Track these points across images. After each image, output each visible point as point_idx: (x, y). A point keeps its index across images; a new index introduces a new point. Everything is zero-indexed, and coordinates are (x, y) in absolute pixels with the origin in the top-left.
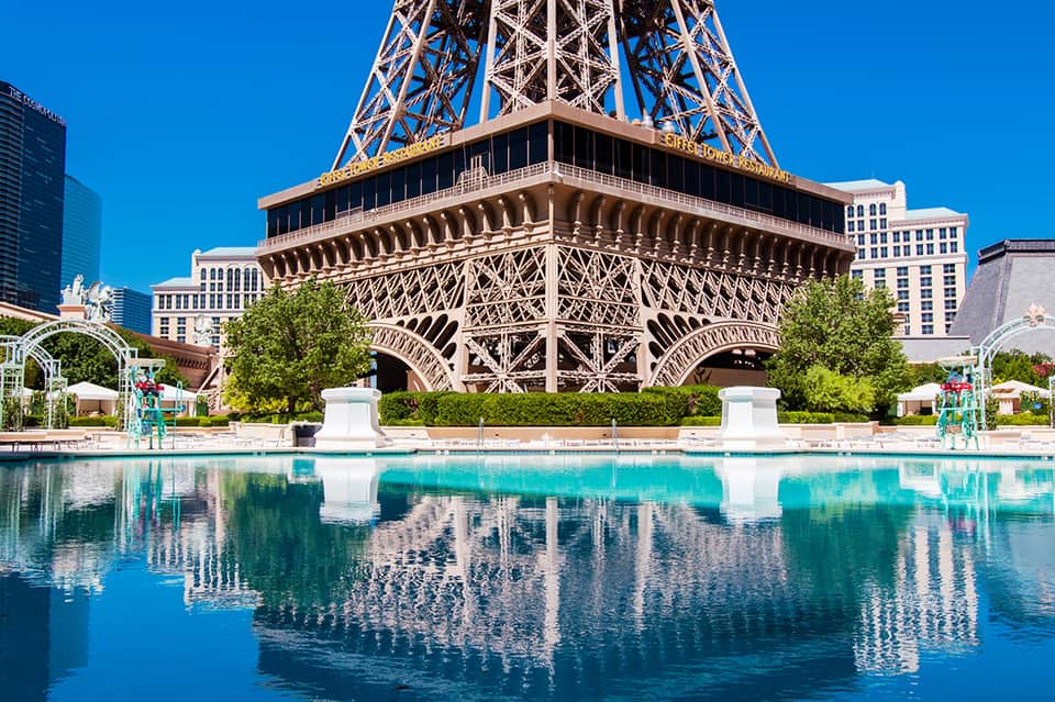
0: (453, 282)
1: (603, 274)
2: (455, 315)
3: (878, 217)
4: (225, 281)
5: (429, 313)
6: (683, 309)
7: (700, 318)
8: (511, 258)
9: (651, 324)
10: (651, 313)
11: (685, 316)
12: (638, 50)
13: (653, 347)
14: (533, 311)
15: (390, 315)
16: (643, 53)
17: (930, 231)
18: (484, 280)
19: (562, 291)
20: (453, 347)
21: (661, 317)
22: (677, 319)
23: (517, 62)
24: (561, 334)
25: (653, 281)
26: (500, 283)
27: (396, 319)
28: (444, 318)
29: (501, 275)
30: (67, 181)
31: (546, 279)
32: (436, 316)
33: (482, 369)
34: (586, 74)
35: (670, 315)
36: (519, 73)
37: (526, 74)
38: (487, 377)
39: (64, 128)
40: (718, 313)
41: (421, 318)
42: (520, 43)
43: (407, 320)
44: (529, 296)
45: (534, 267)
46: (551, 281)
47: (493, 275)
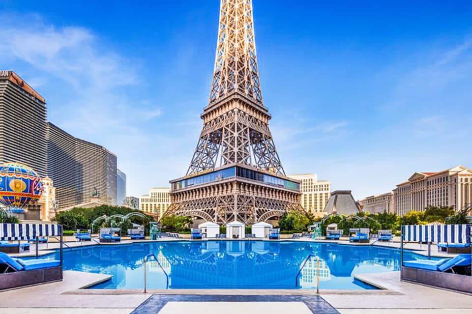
0: (214, 202)
1: (247, 200)
2: (215, 209)
3: (311, 182)
4: (157, 196)
5: (209, 208)
6: (264, 208)
7: (267, 210)
8: (227, 197)
9: (257, 211)
10: (257, 209)
11: (264, 209)
12: (255, 148)
13: (257, 216)
14: (232, 209)
15: (200, 208)
16: (256, 149)
17: (322, 185)
18: (221, 202)
19: (238, 204)
20: (214, 216)
21: (259, 210)
22: (263, 210)
23: (228, 152)
24: (238, 214)
25: (258, 202)
26: (224, 202)
27: (202, 209)
28: (212, 210)
29: (225, 200)
30: (118, 171)
31: (234, 202)
32: (210, 209)
33: (221, 221)
34: (243, 154)
35: (261, 209)
36: (228, 154)
37: (230, 155)
38: (222, 223)
39: (116, 158)
40: (271, 208)
41: (207, 209)
42: (229, 147)
43: (204, 209)
44: (231, 205)
45: (232, 199)
46: (236, 202)
47: (223, 200)
